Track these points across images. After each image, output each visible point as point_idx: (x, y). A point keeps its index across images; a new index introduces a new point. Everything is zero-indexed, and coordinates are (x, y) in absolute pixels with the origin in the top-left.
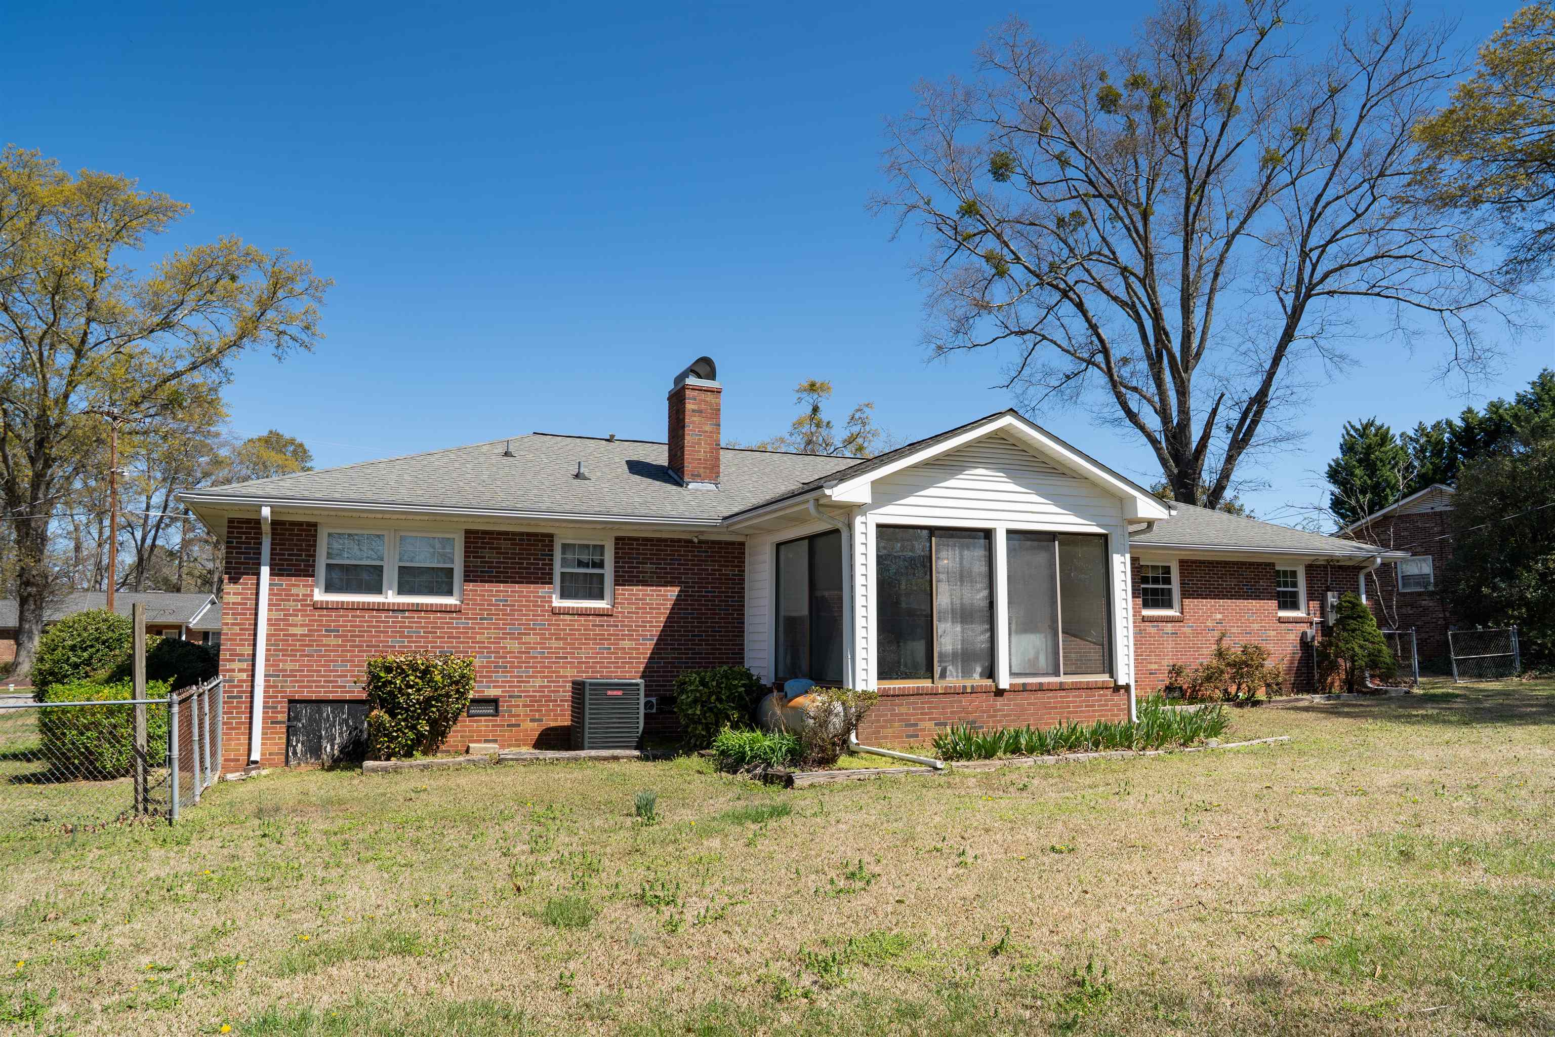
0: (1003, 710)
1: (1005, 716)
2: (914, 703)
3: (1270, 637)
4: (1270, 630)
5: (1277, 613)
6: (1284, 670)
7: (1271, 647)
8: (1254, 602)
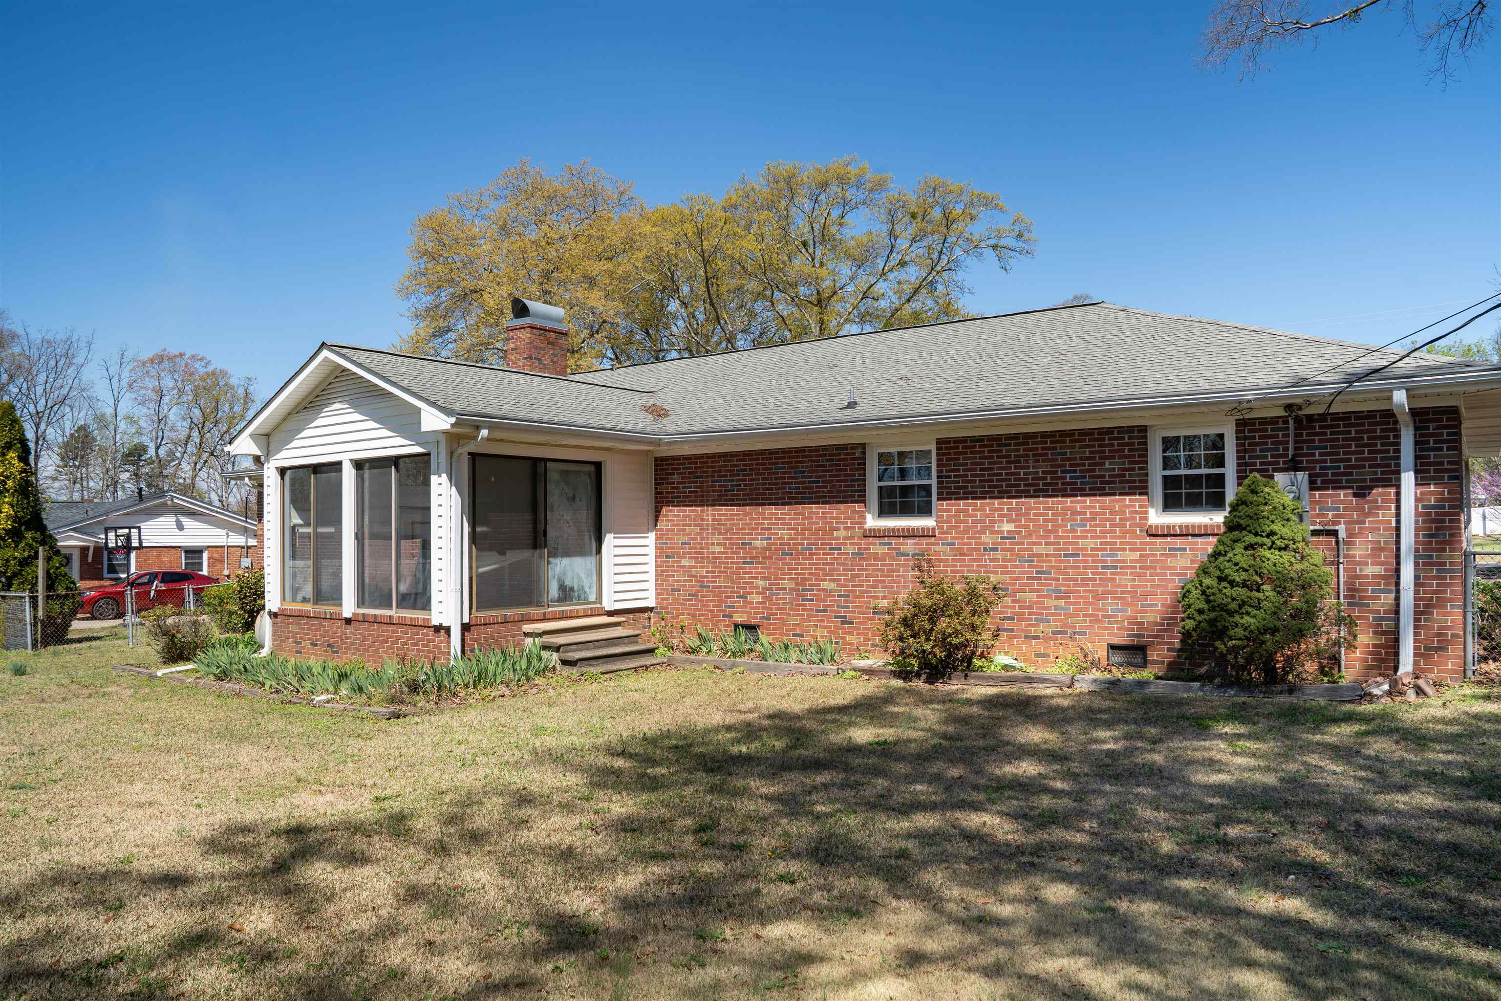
0: (351, 637)
1: (352, 643)
2: (299, 624)
3: (1125, 561)
4: (1124, 550)
5: (1146, 519)
6: (1156, 624)
7: (1126, 580)
8: (1088, 499)
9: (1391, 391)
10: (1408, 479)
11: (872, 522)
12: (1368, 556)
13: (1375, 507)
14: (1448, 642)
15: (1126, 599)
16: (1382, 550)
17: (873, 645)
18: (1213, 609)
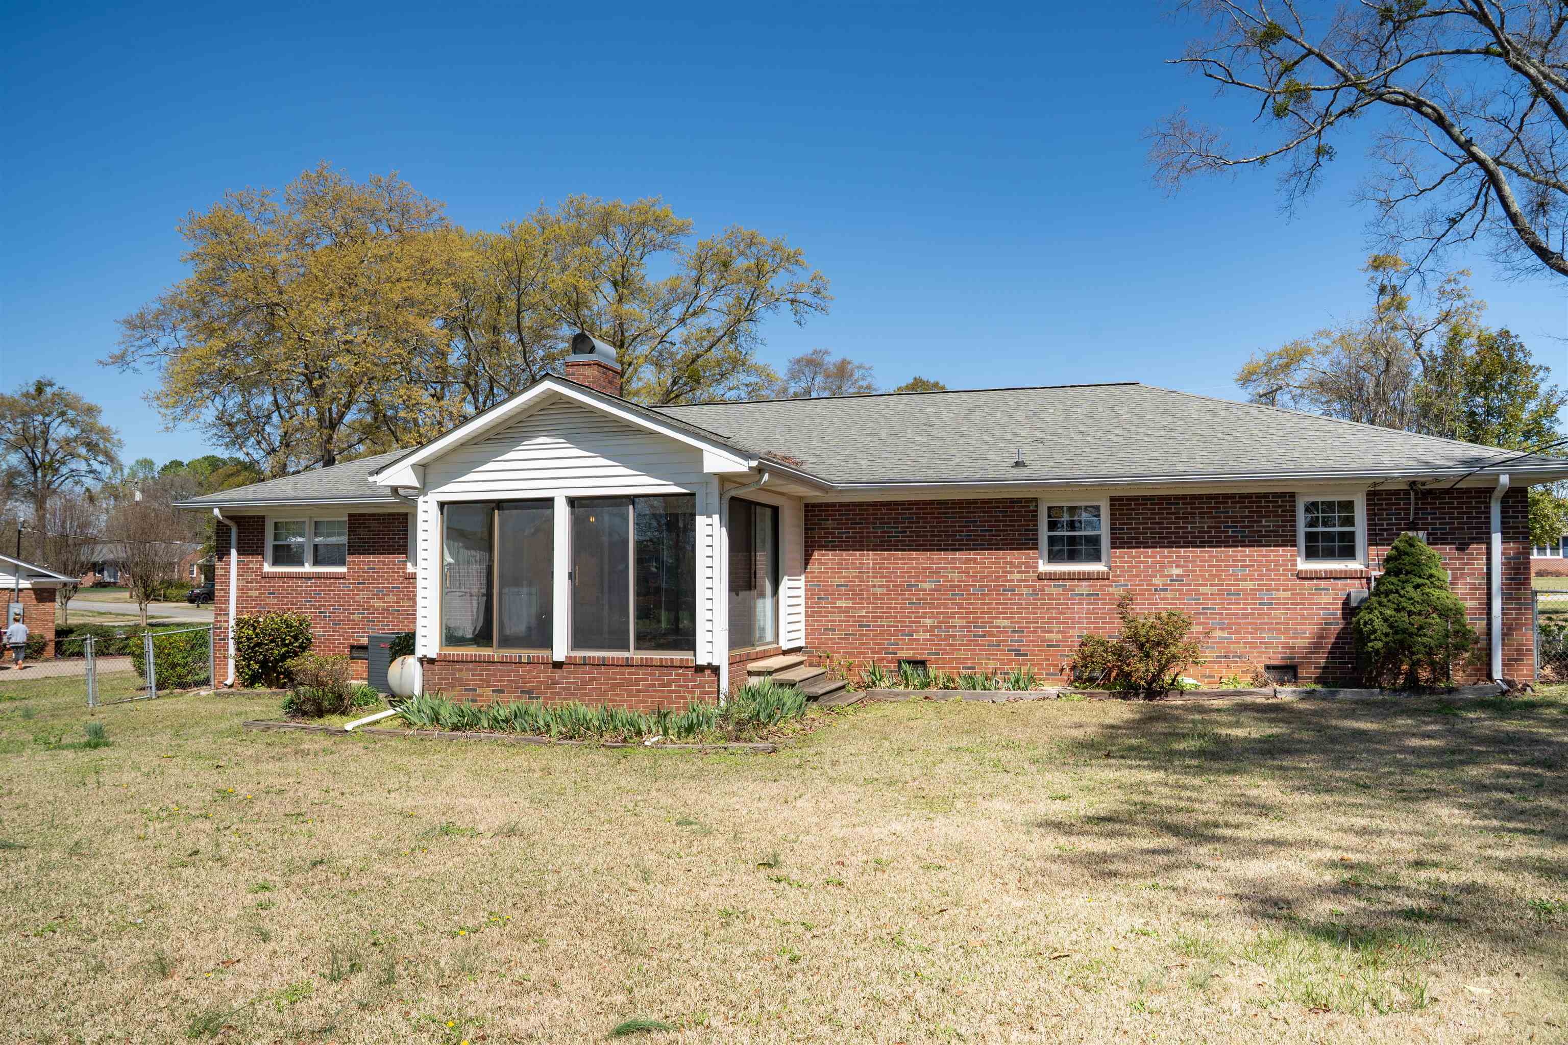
0: (562, 683)
1: (564, 689)
2: (472, 670)
3: (1279, 599)
4: (1278, 590)
5: (1296, 565)
6: (1305, 648)
7: (1279, 614)
8: (1247, 549)
9: (1498, 475)
10: (1497, 538)
11: (1044, 567)
12: (1467, 594)
13: (1472, 559)
14: (1524, 655)
15: (1280, 629)
16: (1477, 589)
17: (1047, 674)
18: (1396, 633)
